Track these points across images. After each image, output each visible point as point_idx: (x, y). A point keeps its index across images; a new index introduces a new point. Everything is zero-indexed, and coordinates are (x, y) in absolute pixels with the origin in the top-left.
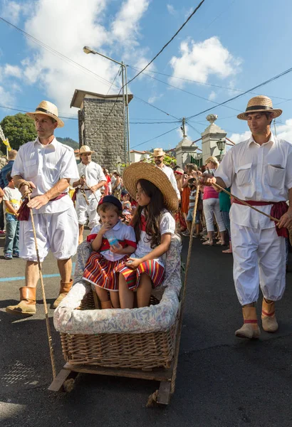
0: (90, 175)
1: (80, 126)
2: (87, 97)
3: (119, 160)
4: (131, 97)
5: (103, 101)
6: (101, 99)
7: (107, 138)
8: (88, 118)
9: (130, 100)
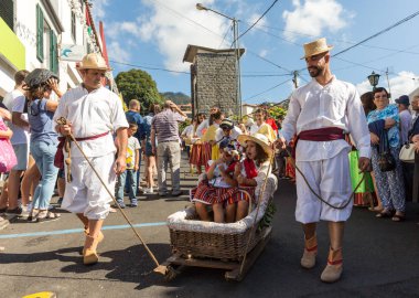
0: (93, 112)
1: (192, 80)
2: (199, 51)
3: (230, 112)
4: (242, 51)
5: (215, 56)
6: (213, 54)
7: (219, 91)
8: (200, 72)
9: (242, 53)
